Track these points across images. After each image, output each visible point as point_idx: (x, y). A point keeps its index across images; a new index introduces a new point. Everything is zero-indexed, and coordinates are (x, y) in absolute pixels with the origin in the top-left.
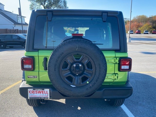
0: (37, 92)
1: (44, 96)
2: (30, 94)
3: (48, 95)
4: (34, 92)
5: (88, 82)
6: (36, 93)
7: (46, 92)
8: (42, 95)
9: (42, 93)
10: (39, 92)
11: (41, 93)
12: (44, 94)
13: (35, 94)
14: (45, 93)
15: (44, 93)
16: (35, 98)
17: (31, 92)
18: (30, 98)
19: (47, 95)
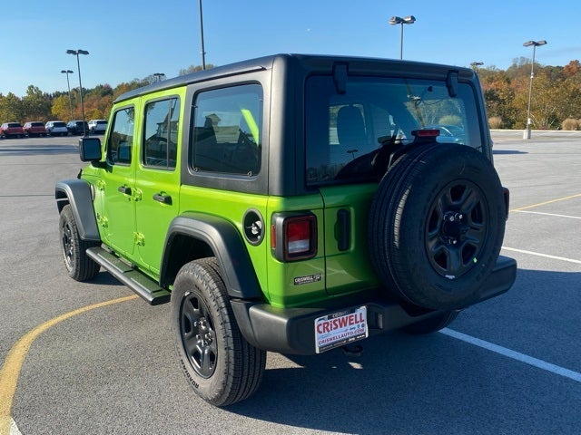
0: (337, 323)
1: (353, 331)
2: (320, 335)
3: (363, 326)
4: (329, 327)
5: (475, 260)
6: (334, 326)
7: (358, 319)
8: (349, 331)
9: (350, 324)
10: (343, 323)
11: (345, 325)
12: (355, 325)
13: (331, 332)
14: (356, 322)
15: (354, 321)
16: (333, 344)
17: (321, 329)
18: (320, 348)
19: (361, 328)
